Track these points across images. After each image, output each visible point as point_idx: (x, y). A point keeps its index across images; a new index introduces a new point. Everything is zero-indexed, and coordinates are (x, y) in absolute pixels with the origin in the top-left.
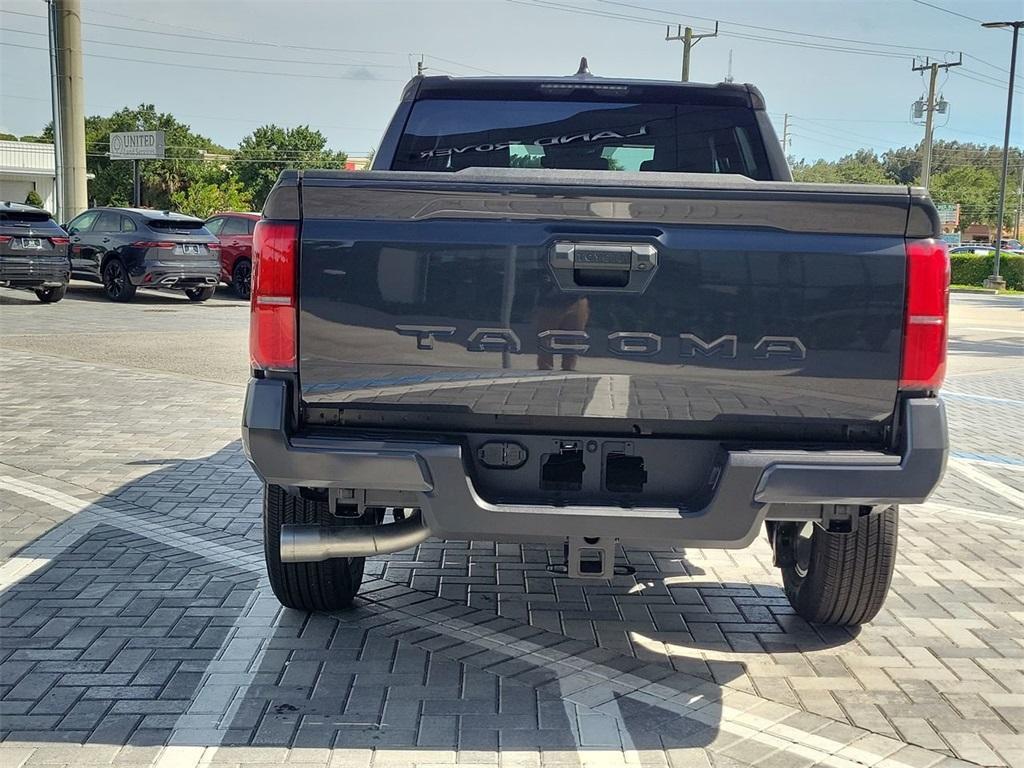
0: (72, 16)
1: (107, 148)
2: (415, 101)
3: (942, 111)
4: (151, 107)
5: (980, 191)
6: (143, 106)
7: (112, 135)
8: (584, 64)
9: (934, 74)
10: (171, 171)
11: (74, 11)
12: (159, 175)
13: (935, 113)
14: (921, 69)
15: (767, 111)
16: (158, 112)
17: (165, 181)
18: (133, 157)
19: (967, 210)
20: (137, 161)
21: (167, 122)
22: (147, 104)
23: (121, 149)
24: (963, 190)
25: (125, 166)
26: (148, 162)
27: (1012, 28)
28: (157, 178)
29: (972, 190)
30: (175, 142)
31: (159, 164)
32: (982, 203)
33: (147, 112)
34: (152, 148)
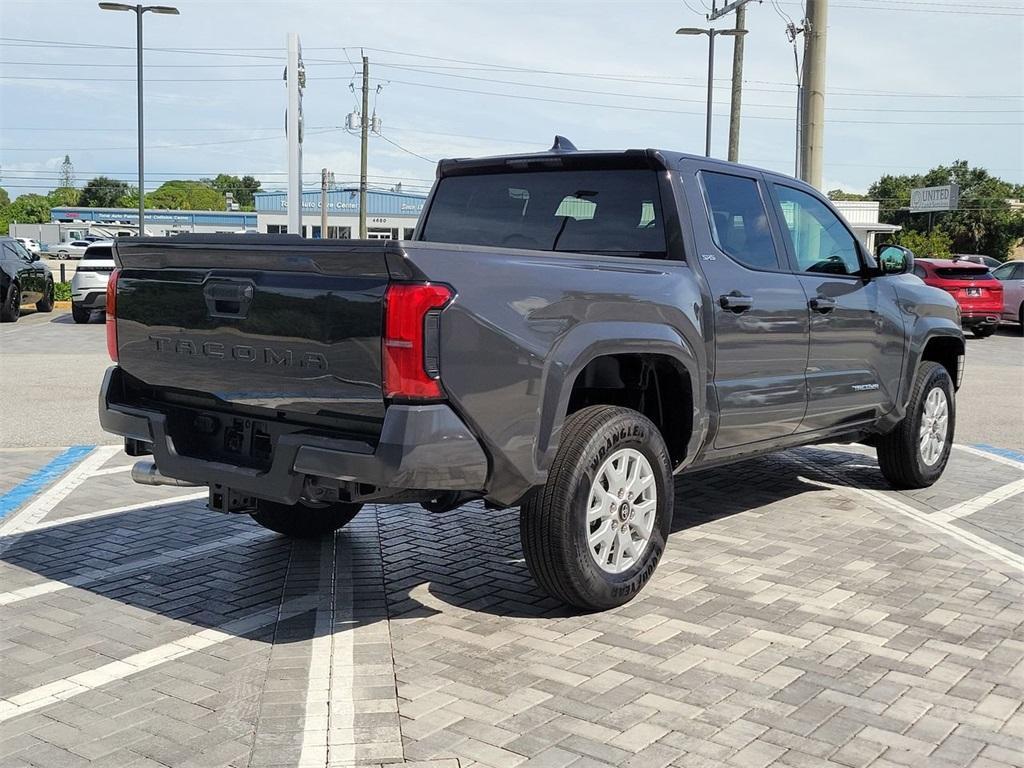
0: (816, 95)
4: (965, 163)
6: (957, 162)
10: (977, 220)
11: (818, 91)
12: (965, 224)
16: (970, 168)
17: (970, 229)
18: (928, 210)
20: (933, 213)
22: (962, 160)
23: (919, 203)
28: (963, 228)
31: (966, 214)
33: (961, 168)
34: (948, 201)
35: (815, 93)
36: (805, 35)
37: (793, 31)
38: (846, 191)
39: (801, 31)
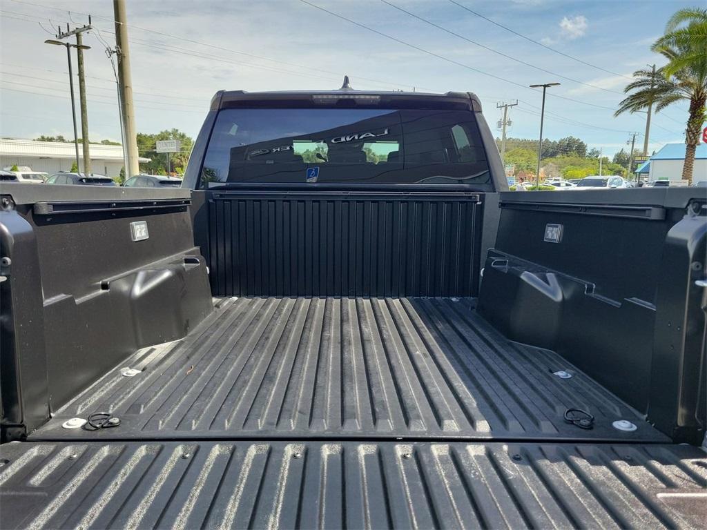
1: (155, 148)
2: (219, 110)
3: (509, 125)
4: (177, 130)
5: (523, 159)
6: (174, 129)
7: (157, 142)
8: (346, 80)
9: (506, 109)
10: (184, 157)
12: (179, 159)
13: (507, 126)
14: (501, 107)
15: (483, 113)
16: (179, 132)
18: (165, 151)
19: (518, 166)
20: (168, 153)
21: (183, 136)
23: (161, 148)
24: (517, 158)
25: (164, 156)
26: (175, 153)
27: (543, 87)
29: (521, 158)
30: (186, 145)
31: (179, 154)
32: (524, 164)
33: (175, 132)
34: (175, 147)
35: (127, 87)
36: (117, 55)
37: (111, 52)
38: (111, 141)
39: (114, 52)
